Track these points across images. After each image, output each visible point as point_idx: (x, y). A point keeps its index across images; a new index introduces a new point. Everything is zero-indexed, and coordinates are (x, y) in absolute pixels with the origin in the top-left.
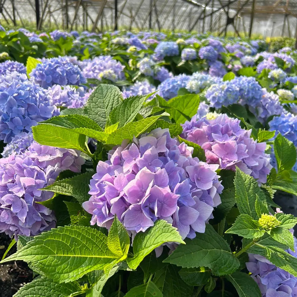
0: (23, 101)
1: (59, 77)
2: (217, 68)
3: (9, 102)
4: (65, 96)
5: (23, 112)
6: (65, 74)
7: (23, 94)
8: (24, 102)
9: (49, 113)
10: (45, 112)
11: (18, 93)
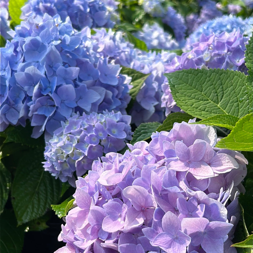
0: (68, 55)
1: (79, 13)
2: (212, 10)
3: (48, 56)
4: (111, 46)
5: (73, 76)
6: (88, 10)
7: (68, 42)
8: (71, 57)
9: (113, 77)
10: (106, 75)
11: (61, 40)
